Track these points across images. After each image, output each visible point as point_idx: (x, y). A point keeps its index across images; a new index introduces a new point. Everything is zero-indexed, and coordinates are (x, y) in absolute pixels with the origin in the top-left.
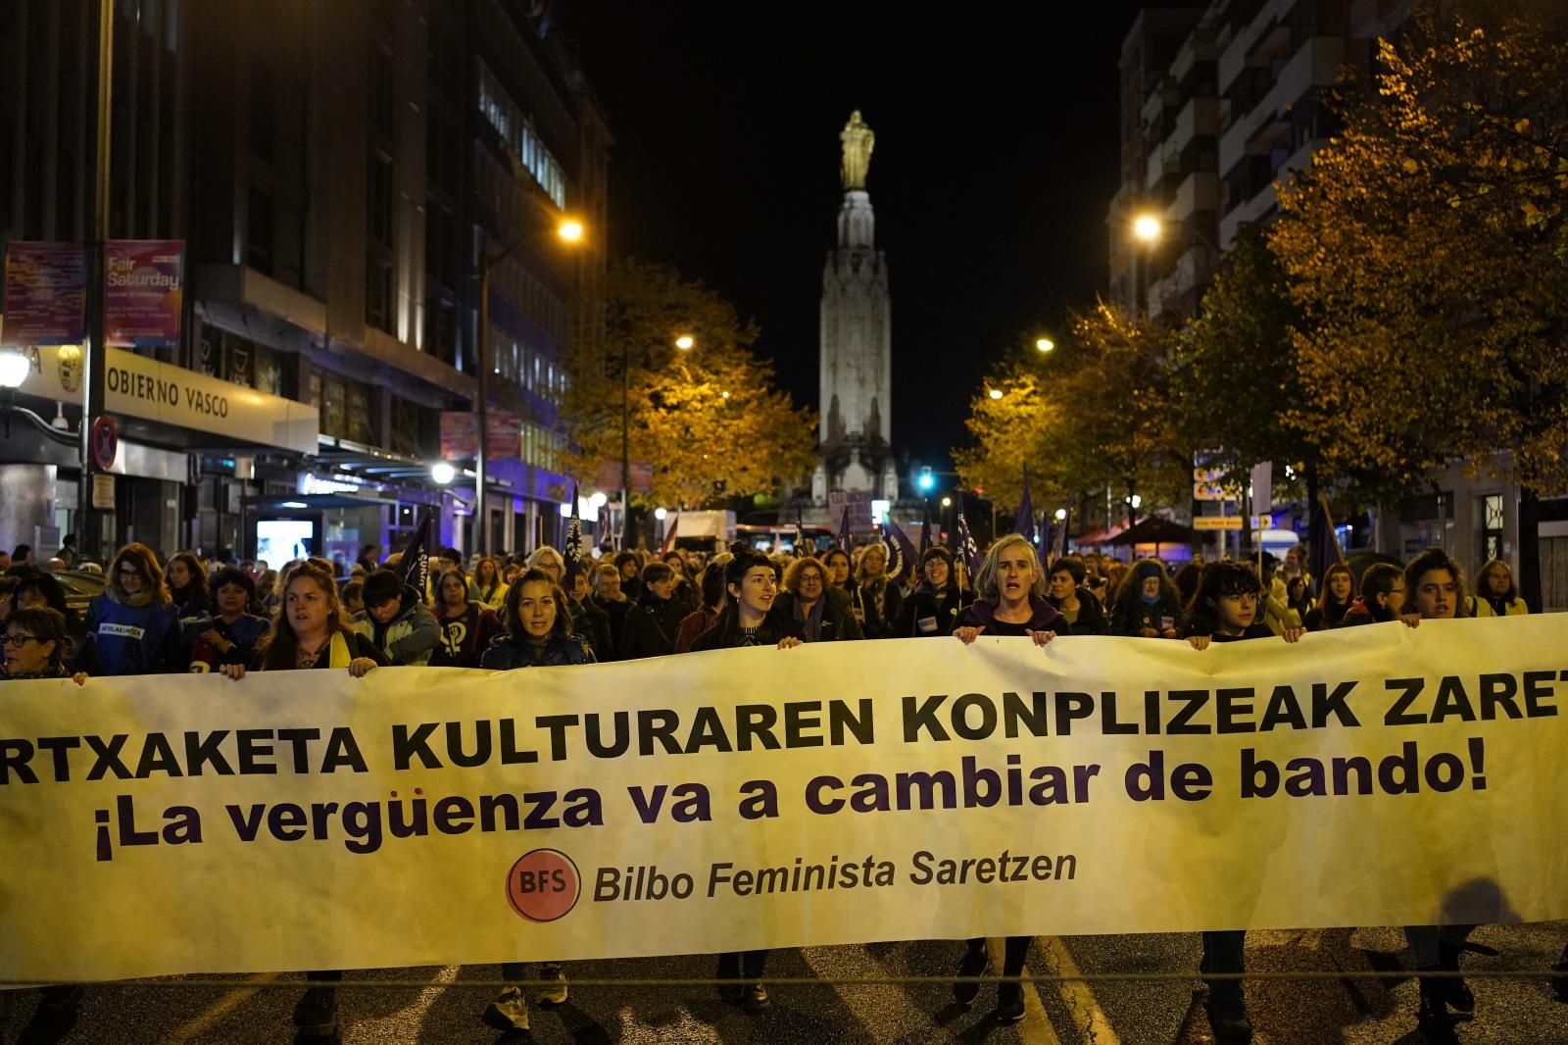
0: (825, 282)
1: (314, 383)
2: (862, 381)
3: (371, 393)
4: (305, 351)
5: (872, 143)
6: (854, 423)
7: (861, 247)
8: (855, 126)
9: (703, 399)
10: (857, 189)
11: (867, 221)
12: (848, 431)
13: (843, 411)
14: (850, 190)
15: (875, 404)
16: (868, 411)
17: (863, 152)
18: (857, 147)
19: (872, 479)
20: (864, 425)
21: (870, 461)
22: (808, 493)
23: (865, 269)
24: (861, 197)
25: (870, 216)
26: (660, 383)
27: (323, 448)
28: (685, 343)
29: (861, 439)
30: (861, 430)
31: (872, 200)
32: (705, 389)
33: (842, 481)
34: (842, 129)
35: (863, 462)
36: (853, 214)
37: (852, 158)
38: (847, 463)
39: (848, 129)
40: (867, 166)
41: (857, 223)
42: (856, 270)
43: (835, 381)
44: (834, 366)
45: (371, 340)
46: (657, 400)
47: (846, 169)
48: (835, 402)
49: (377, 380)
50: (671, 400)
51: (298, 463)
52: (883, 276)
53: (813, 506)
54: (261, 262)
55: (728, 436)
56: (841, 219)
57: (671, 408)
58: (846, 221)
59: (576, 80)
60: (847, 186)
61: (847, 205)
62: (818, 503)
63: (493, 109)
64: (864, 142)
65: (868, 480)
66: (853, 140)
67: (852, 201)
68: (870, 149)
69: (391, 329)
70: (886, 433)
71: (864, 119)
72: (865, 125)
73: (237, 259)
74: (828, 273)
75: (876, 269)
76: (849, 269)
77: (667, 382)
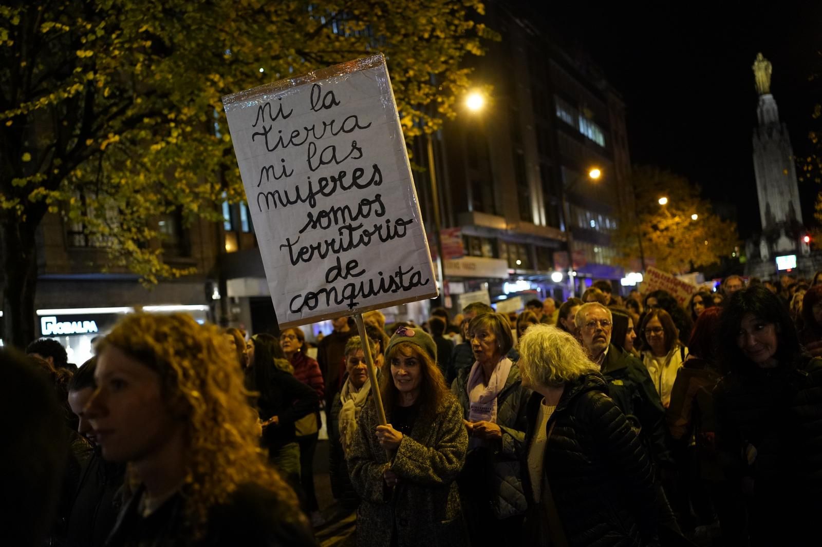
0: (754, 145)
1: (504, 247)
2: (781, 194)
3: (527, 247)
4: (499, 236)
5: (770, 67)
6: (780, 215)
7: (772, 123)
8: (760, 61)
9: (678, 224)
10: (765, 93)
11: (773, 110)
12: (777, 220)
13: (773, 210)
14: (761, 94)
15: (791, 204)
16: (787, 208)
17: (766, 75)
18: (762, 72)
19: (794, 244)
20: (786, 216)
21: (792, 234)
22: (759, 255)
23: (775, 134)
24: (768, 98)
25: (775, 106)
26: (655, 220)
27: (510, 274)
28: (663, 201)
29: (785, 223)
30: (785, 219)
31: (775, 98)
32: (677, 219)
33: (777, 246)
34: (753, 64)
35: (787, 235)
36: (765, 108)
37: (761, 79)
38: (779, 236)
39: (756, 63)
40: (769, 80)
41: (768, 111)
42: (770, 135)
43: (766, 195)
44: (765, 188)
45: (524, 226)
46: (655, 228)
47: (758, 84)
48: (768, 207)
49: (529, 241)
50: (662, 226)
51: (502, 281)
52: (787, 135)
53: (762, 261)
54: (480, 209)
55: (692, 239)
56: (759, 111)
57: (662, 231)
58: (762, 111)
59: (602, 84)
60: (759, 92)
61: (761, 103)
62: (765, 260)
63: (564, 114)
64: (766, 69)
65: (792, 244)
66: (759, 69)
67: (763, 101)
68: (770, 71)
69: (530, 220)
70: (799, 218)
71: (765, 56)
72: (766, 59)
73: (471, 208)
74: (755, 140)
75: (782, 133)
76: (766, 136)
77: (659, 219)
